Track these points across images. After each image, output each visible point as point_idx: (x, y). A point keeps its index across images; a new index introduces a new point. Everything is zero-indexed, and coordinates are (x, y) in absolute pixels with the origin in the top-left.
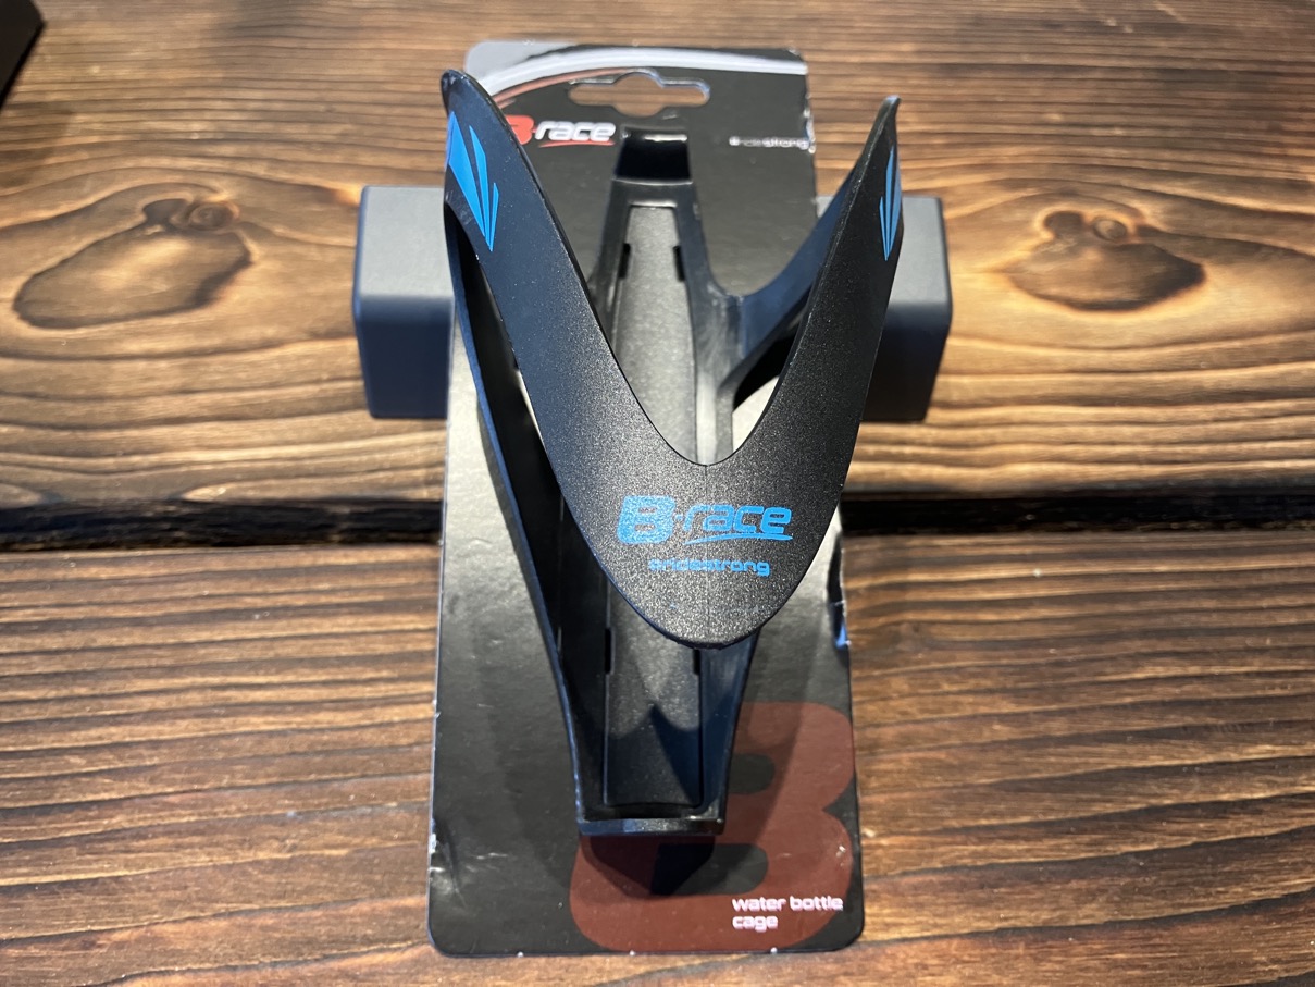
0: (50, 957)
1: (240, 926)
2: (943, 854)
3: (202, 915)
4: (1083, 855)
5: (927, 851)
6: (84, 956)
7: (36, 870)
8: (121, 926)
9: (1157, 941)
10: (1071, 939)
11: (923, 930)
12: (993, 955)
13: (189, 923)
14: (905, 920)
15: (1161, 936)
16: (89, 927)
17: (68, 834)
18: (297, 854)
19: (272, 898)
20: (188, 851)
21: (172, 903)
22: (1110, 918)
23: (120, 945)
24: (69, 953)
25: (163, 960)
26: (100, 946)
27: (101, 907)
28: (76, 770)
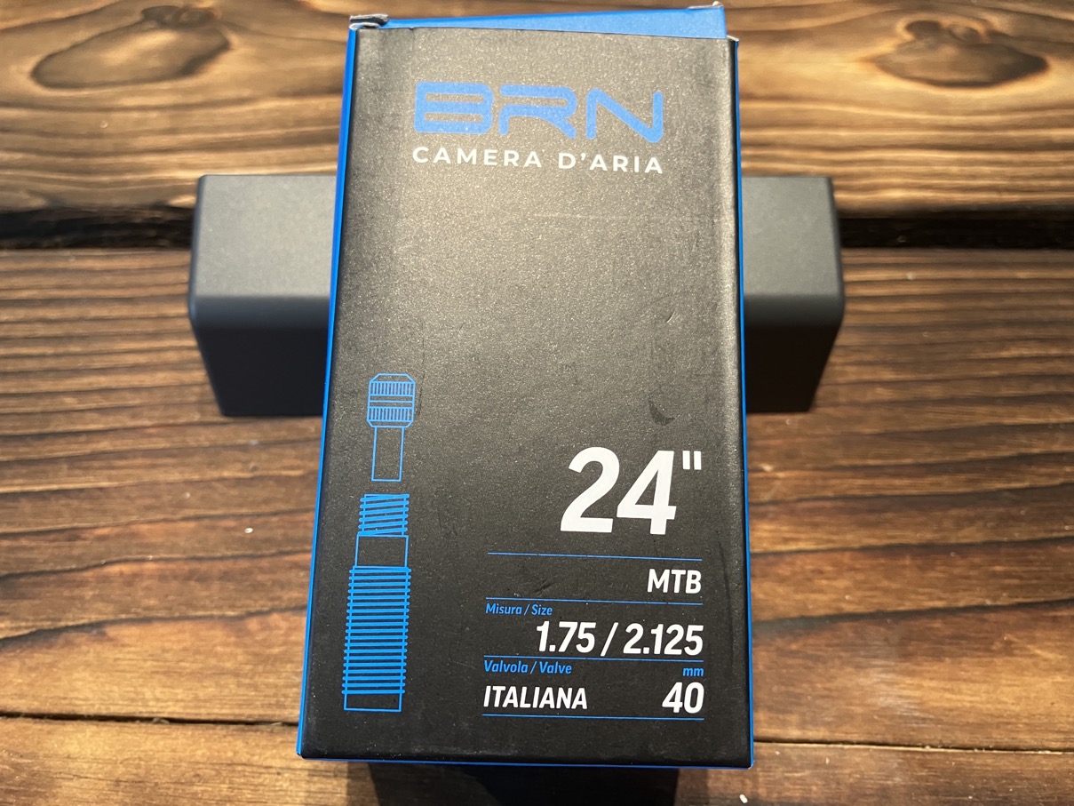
0: (38, 547)
1: (207, 527)
2: (834, 486)
3: (174, 517)
4: (961, 490)
5: (819, 482)
6: (70, 547)
7: (31, 481)
8: (102, 523)
9: (1031, 557)
10: (952, 554)
11: (818, 544)
12: (882, 565)
13: (161, 524)
14: (803, 536)
15: (1034, 554)
16: (75, 525)
17: (61, 454)
18: (258, 473)
19: (235, 506)
20: (163, 469)
21: (149, 508)
22: (986, 539)
23: (102, 538)
24: (56, 544)
25: (140, 550)
26: (84, 539)
27: (86, 510)
28: (69, 407)
